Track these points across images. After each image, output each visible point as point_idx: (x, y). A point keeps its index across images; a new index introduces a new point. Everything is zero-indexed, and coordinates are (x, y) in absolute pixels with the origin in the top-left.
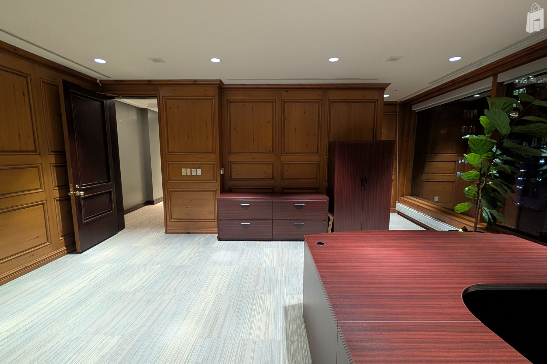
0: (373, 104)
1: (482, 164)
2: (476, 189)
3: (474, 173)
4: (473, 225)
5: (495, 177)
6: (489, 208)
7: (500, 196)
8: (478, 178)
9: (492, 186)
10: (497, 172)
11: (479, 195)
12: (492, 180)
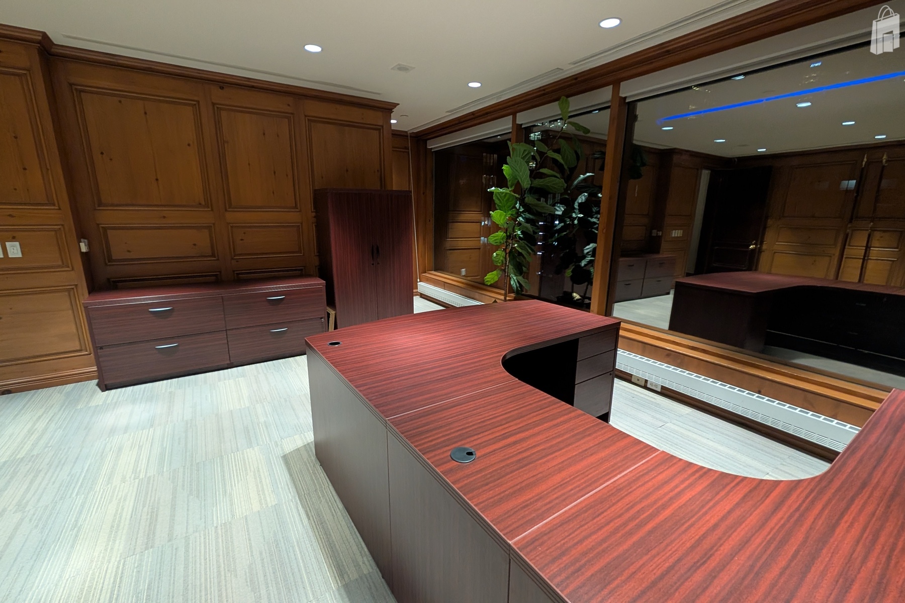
0: (376, 133)
1: (507, 223)
2: (504, 254)
3: (500, 234)
4: (502, 297)
5: (520, 237)
6: (516, 275)
7: (524, 260)
8: (505, 241)
9: (517, 249)
10: (521, 232)
11: (506, 261)
12: (517, 242)
